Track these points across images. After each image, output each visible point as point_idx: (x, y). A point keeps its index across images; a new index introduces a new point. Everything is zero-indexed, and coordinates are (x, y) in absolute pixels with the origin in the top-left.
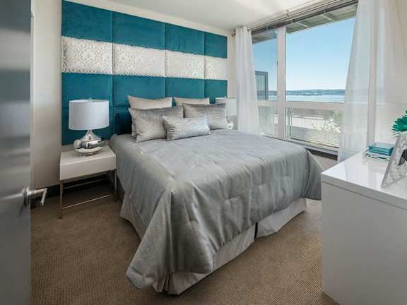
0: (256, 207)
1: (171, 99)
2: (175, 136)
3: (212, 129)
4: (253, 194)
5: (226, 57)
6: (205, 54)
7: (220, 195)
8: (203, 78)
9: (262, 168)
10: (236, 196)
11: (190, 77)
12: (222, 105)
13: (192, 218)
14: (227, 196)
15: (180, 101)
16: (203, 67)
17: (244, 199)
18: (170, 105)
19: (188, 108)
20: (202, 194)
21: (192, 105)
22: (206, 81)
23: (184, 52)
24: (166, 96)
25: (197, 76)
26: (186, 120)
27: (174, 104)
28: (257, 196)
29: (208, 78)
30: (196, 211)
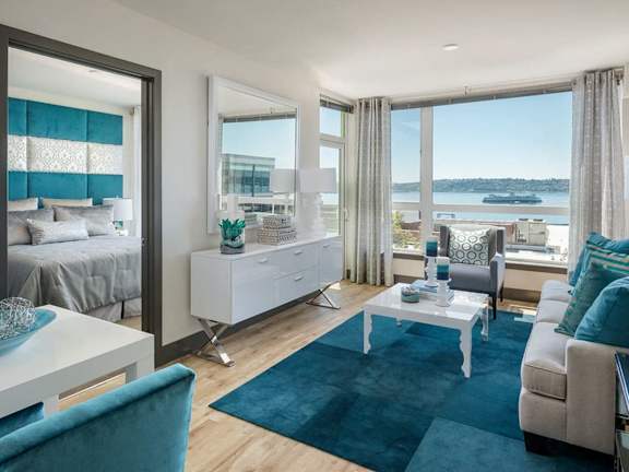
0: (119, 286)
1: (37, 199)
2: (43, 240)
3: (91, 235)
4: (116, 276)
5: (121, 144)
6: (87, 140)
7: (83, 272)
8: (85, 172)
9: (128, 256)
10: (99, 275)
11: (65, 170)
12: (109, 207)
13: (58, 283)
14: (90, 273)
15: (49, 202)
16: (84, 158)
17: (107, 279)
18: (35, 207)
19: (59, 210)
20: (67, 269)
21: (65, 207)
22: (89, 176)
23: (56, 138)
24: (28, 197)
25: (75, 170)
26: (57, 223)
27: (41, 206)
28: (120, 278)
29: (92, 172)
30: (61, 280)
